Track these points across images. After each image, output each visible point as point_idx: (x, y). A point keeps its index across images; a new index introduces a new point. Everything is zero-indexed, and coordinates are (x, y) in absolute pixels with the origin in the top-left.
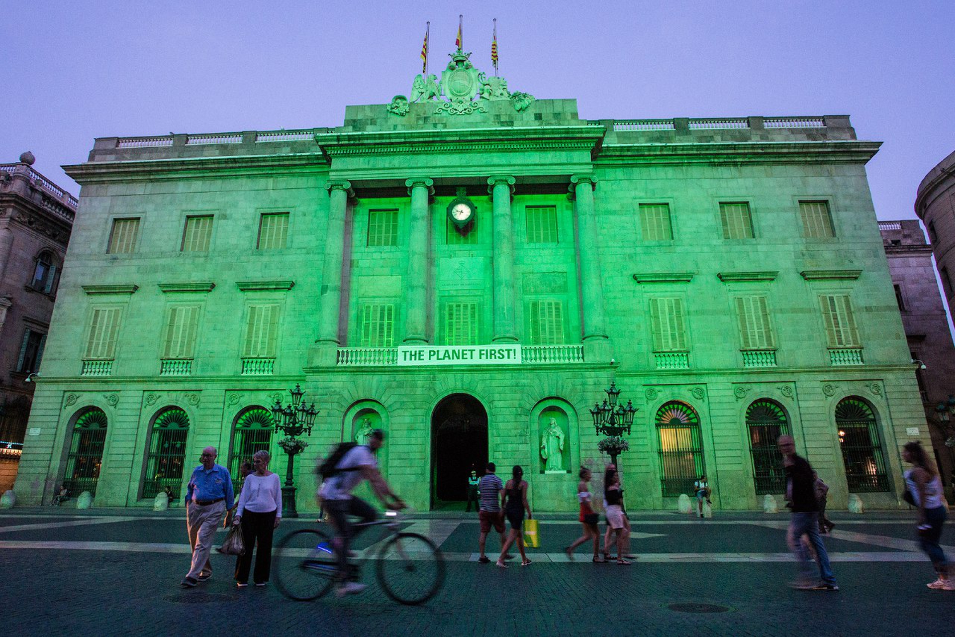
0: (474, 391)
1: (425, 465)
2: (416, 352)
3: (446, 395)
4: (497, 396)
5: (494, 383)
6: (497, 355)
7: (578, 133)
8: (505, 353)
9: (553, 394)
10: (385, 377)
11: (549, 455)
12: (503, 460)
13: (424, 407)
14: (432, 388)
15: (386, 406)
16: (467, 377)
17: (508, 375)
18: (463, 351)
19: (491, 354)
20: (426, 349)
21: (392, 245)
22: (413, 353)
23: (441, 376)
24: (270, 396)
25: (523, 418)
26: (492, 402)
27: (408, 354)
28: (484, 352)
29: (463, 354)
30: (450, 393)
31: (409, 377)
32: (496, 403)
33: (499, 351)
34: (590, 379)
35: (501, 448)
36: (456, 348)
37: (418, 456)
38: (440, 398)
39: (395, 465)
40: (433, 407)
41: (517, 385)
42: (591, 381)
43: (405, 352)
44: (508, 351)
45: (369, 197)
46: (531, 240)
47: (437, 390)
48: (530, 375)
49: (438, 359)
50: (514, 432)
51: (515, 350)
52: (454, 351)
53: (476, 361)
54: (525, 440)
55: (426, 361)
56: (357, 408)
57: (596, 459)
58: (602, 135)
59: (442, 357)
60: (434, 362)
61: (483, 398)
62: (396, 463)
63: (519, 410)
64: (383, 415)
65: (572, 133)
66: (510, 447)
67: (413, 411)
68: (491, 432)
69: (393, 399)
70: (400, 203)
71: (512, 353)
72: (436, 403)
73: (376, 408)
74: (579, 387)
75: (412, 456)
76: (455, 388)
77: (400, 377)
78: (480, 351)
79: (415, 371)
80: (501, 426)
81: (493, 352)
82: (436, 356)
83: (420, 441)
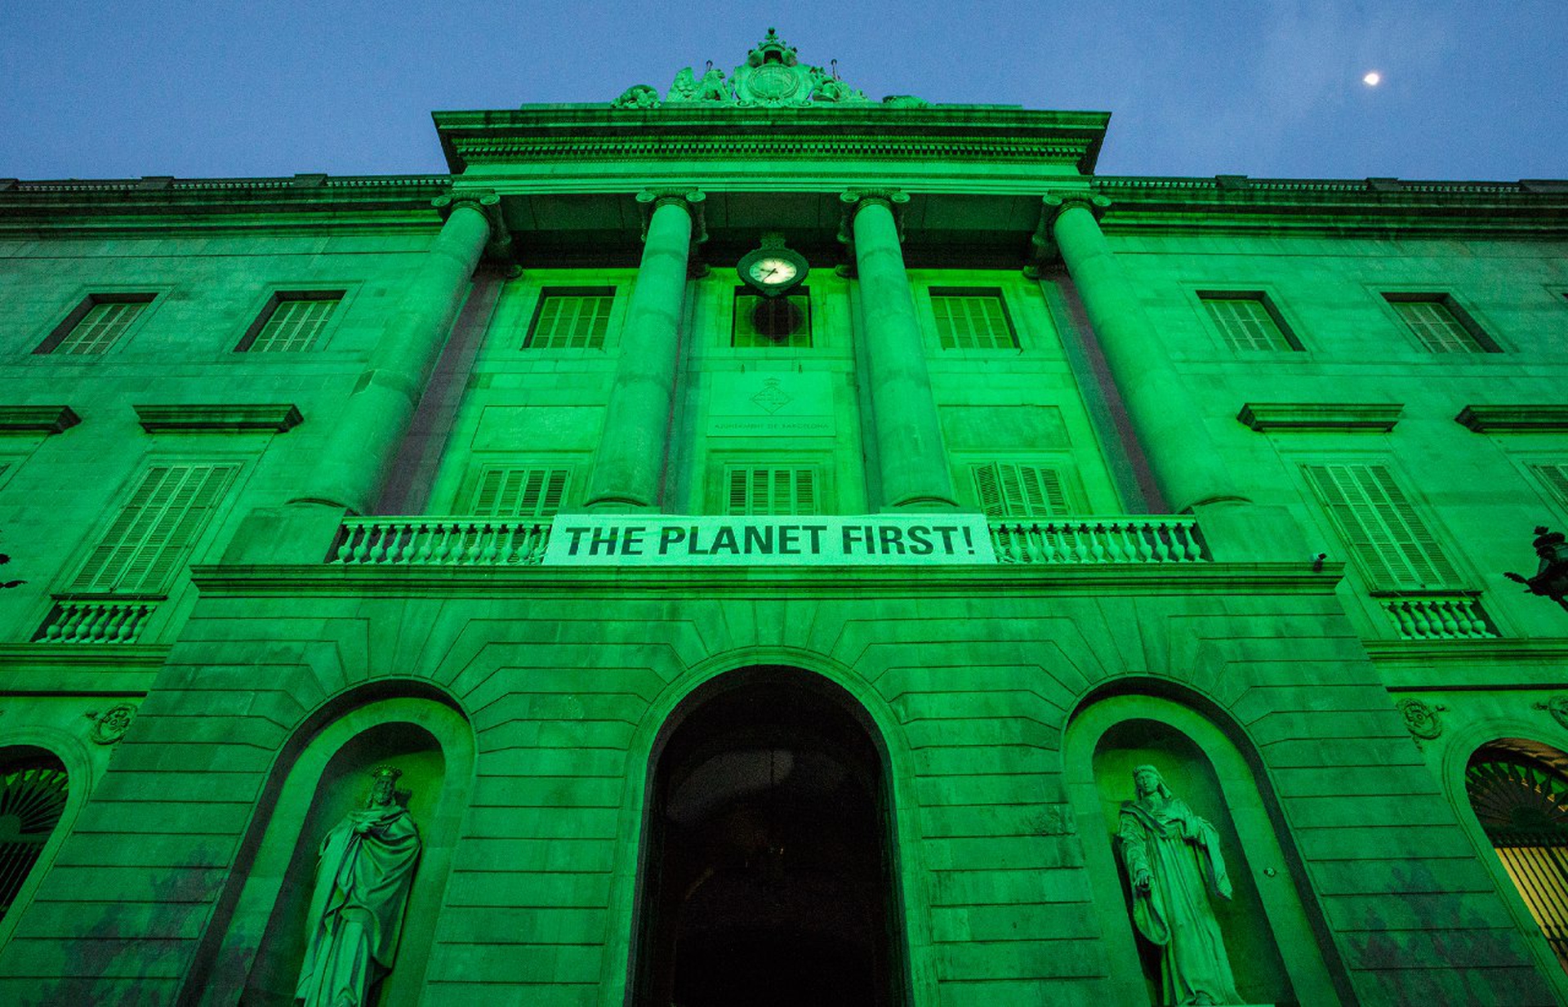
0: (829, 659)
1: (606, 972)
2: (614, 532)
3: (714, 671)
4: (920, 678)
5: (905, 630)
6: (907, 541)
7: (1047, 120)
8: (936, 539)
9: (1137, 668)
10: (489, 608)
11: (1172, 928)
12: (977, 950)
13: (624, 713)
14: (664, 647)
15: (469, 705)
16: (800, 612)
17: (955, 605)
18: (783, 530)
19: (885, 540)
20: (652, 523)
21: (592, 345)
22: (605, 535)
23: (698, 606)
24: (91, 716)
25: (1038, 760)
26: (902, 696)
27: (586, 540)
28: (862, 534)
29: (784, 539)
30: (734, 664)
31: (580, 607)
32: (920, 704)
33: (911, 533)
34: (1260, 620)
35: (962, 887)
36: (760, 522)
37: (574, 926)
38: (693, 684)
39: (458, 971)
40: (662, 715)
41: (993, 638)
42: (1262, 626)
43: (577, 532)
44: (946, 531)
45: (548, 266)
46: (947, 343)
47: (683, 652)
48: (1036, 605)
49: (693, 549)
50: (1008, 818)
51: (967, 530)
52: (750, 531)
53: (831, 554)
54: (1065, 853)
55: (648, 554)
56: (358, 723)
57: (1402, 940)
58: (1101, 127)
59: (709, 547)
60: (678, 555)
61: (863, 681)
62: (465, 962)
63: (1016, 727)
64: (455, 752)
65: (1037, 120)
66: (1003, 886)
67: (580, 731)
68: (906, 815)
69: (503, 682)
70: (620, 278)
71: (957, 538)
72: (675, 700)
73: (435, 720)
74: (1224, 645)
75: (547, 925)
76: (756, 648)
77: (540, 607)
78: (846, 531)
79: (601, 587)
80: (951, 791)
81: (891, 535)
82: (686, 541)
83: (591, 856)
